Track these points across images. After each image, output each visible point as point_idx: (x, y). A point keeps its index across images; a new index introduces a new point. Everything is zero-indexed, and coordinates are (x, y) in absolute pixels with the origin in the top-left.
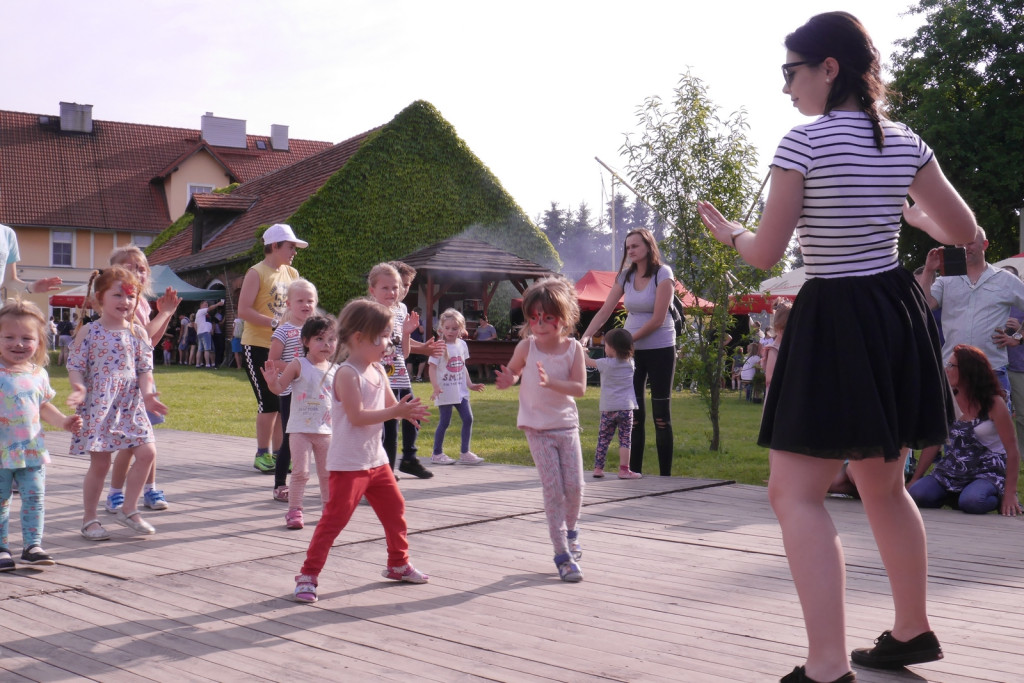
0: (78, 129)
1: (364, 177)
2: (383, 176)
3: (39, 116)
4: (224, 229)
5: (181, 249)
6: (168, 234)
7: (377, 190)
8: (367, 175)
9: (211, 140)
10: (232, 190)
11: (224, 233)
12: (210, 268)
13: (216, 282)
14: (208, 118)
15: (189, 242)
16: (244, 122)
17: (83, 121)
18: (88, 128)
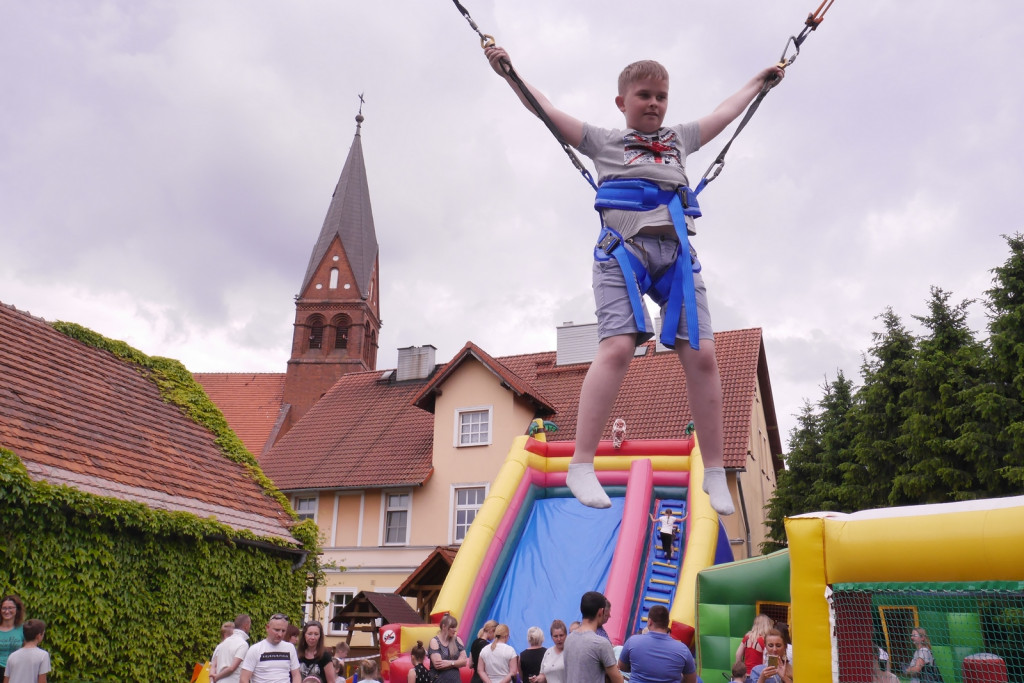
0: (414, 376)
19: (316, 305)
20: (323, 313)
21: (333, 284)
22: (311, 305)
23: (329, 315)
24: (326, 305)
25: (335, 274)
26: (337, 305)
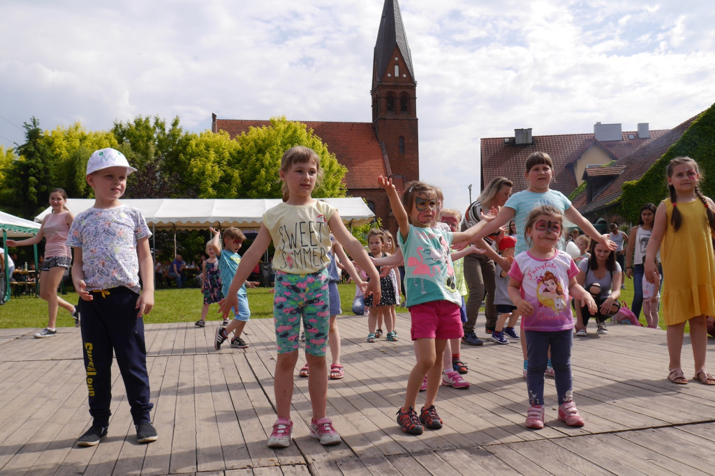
0: (525, 142)
1: (695, 144)
2: (710, 141)
3: (504, 138)
4: (606, 187)
5: (581, 202)
6: (575, 194)
7: (705, 151)
8: (697, 142)
9: (599, 139)
10: (612, 165)
11: (605, 190)
12: (595, 211)
13: (601, 219)
14: (598, 126)
15: (585, 198)
16: (620, 125)
17: (527, 138)
18: (530, 141)
19: (390, 86)
20: (394, 90)
21: (397, 74)
22: (387, 86)
23: (398, 92)
24: (395, 87)
25: (397, 68)
26: (401, 87)
